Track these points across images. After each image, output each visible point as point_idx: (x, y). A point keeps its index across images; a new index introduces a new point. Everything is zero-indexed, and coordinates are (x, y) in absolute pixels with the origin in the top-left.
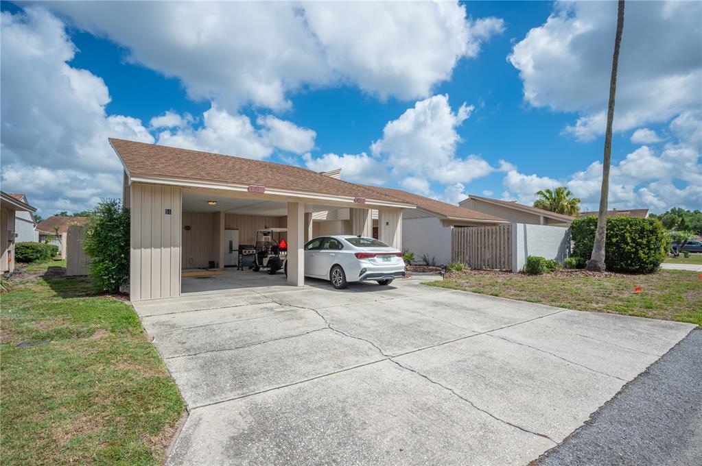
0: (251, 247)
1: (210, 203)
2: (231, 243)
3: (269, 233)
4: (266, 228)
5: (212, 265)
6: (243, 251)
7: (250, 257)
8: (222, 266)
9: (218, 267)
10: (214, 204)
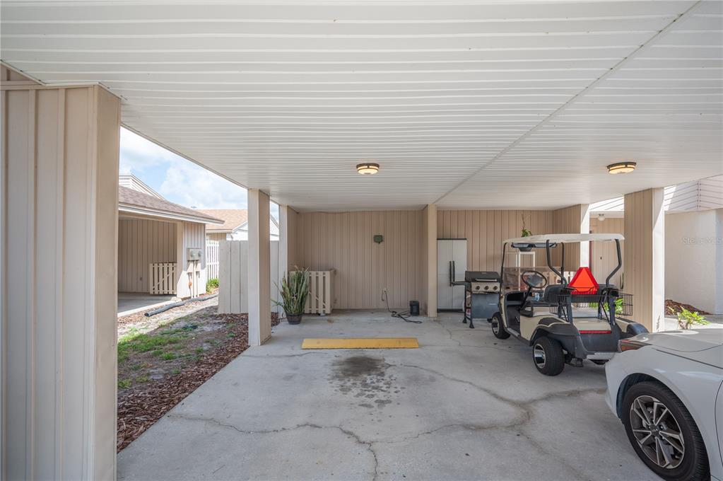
0: (489, 277)
1: (363, 171)
2: (452, 267)
3: (531, 246)
4: (525, 234)
5: (416, 309)
6: (474, 285)
7: (489, 299)
8: (432, 312)
9: (426, 313)
10: (373, 171)
